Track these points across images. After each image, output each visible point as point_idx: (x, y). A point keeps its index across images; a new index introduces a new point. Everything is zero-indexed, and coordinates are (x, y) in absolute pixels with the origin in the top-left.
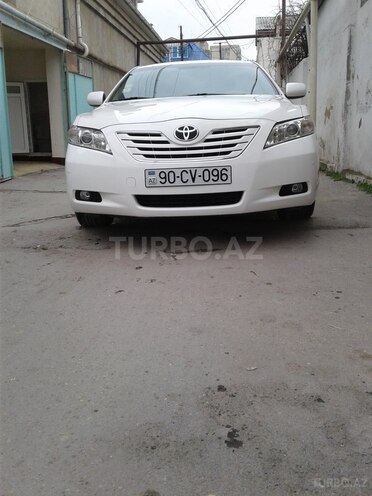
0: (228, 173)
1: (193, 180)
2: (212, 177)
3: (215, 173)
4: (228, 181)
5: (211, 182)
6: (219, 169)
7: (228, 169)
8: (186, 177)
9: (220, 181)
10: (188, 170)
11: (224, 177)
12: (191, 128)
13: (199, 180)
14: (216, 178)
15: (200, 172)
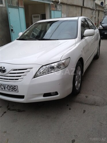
0: (17, 88)
1: (5, 88)
2: (11, 89)
3: (12, 87)
4: (17, 91)
5: (10, 90)
6: (13, 86)
7: (16, 86)
8: (2, 87)
9: (14, 91)
10: (2, 85)
11: (15, 90)
12: (4, 68)
13: (6, 89)
14: (12, 89)
15: (6, 86)
